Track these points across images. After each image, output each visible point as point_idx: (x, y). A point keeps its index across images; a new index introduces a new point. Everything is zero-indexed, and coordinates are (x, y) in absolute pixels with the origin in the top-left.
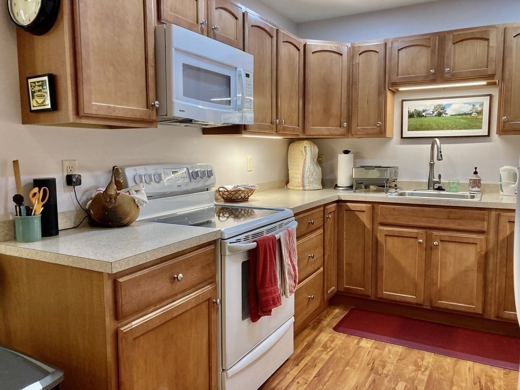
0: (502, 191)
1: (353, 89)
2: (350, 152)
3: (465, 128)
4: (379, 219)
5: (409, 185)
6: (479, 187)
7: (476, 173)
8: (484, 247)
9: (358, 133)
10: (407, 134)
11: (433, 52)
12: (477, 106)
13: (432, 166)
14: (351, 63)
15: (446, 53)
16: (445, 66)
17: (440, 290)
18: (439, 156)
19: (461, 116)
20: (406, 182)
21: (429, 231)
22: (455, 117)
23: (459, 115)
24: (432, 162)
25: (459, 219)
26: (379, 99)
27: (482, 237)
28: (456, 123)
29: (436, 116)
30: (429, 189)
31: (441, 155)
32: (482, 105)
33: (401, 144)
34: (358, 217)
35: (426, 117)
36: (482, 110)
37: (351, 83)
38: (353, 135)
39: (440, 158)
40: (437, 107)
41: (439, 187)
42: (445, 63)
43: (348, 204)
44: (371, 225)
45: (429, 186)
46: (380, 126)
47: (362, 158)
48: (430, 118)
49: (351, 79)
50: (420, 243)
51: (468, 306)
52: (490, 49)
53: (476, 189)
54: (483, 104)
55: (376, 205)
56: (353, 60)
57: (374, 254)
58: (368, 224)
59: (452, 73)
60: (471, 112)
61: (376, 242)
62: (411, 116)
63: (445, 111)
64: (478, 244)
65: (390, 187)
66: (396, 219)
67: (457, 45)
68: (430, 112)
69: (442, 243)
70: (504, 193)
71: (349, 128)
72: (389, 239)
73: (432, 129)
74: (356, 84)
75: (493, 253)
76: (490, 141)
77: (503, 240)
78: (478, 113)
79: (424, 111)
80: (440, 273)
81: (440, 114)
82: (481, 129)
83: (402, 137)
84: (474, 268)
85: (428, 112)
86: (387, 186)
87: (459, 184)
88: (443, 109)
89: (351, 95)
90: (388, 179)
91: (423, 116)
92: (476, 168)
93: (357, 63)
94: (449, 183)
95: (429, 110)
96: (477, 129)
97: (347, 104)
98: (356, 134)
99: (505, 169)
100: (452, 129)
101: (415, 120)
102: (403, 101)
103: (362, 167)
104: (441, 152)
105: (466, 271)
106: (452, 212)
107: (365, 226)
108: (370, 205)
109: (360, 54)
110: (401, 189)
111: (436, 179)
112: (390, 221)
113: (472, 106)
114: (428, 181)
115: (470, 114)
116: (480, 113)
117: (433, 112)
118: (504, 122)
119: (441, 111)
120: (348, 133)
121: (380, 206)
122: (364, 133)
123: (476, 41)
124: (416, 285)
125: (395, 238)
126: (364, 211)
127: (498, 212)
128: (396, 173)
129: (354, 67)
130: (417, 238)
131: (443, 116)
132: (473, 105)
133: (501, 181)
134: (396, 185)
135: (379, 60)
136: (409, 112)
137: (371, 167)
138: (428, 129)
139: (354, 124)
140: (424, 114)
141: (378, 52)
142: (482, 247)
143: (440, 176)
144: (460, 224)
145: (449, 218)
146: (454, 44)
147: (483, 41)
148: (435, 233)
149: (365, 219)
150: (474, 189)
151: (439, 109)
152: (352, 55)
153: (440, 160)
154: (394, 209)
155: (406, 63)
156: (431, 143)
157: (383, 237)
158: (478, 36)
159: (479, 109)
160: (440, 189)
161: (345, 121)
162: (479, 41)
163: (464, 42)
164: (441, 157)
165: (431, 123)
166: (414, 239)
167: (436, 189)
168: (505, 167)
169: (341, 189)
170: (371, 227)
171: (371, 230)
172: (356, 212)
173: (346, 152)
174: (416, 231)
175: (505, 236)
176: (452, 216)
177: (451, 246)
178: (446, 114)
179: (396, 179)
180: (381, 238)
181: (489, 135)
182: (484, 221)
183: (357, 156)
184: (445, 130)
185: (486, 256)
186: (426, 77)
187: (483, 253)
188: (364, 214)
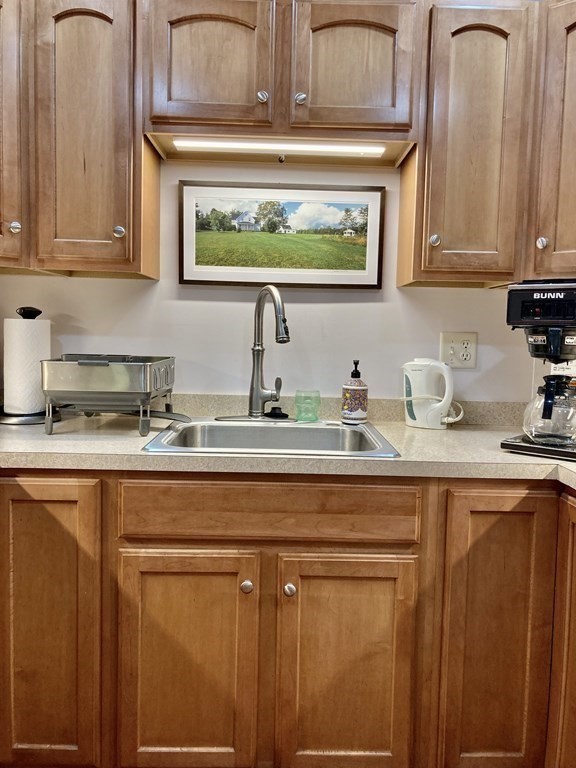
0: (413, 417)
1: (39, 122)
2: (40, 312)
3: (329, 266)
4: (125, 523)
5: (204, 402)
6: (364, 409)
7: (356, 374)
8: (414, 585)
9: (59, 256)
10: (193, 271)
11: (263, 44)
12: (355, 214)
13: (258, 355)
14: (31, 44)
15: (294, 54)
16: (294, 88)
17: (301, 719)
18: (282, 330)
19: (320, 236)
20: (194, 396)
21: (270, 551)
22: (307, 236)
23: (316, 232)
24: (260, 348)
25: (352, 512)
26: (117, 159)
27: (408, 557)
28: (311, 252)
29: (263, 230)
30: (251, 415)
31: (286, 328)
32: (365, 211)
33: (180, 297)
34: (53, 521)
35: (240, 231)
36: (366, 224)
37: (32, 101)
38: (41, 261)
39: (283, 337)
40: (265, 209)
41: (274, 409)
42: (294, 79)
43: (22, 481)
44: (98, 543)
45: (251, 408)
46: (122, 239)
47: (79, 331)
48: (249, 234)
49: (31, 92)
50: (245, 592)
51: (373, 753)
52: (400, 59)
53: (359, 413)
54: (367, 210)
55: (111, 482)
56: (36, 32)
57: (107, 634)
58: (87, 542)
59: (311, 110)
60: (342, 227)
61: (114, 602)
62: (203, 225)
63: (285, 221)
64: (399, 581)
65: (154, 414)
66: (174, 520)
67: (323, 35)
68: (250, 217)
69: (306, 582)
70: (418, 423)
71: (30, 239)
72: (155, 585)
73: (254, 263)
74: (48, 107)
75: (434, 598)
76: (381, 300)
77: (459, 563)
78: (356, 230)
79: (235, 215)
80: (301, 669)
81: (272, 228)
82: (364, 269)
83: (182, 281)
84: (389, 647)
85: (246, 219)
86: (145, 412)
87: (319, 400)
88: (281, 212)
89: (32, 139)
90: (148, 394)
91: (234, 228)
92: (356, 363)
93: (48, 44)
94: (297, 399)
95: (246, 214)
96: (355, 268)
97: (20, 166)
98: (52, 259)
99: (418, 368)
100: (302, 267)
101: (214, 237)
102: (183, 183)
103: (71, 357)
104: (284, 321)
105: (368, 656)
106: (332, 493)
107: (77, 547)
108: (92, 482)
109: (58, 18)
110: (182, 418)
111: (270, 390)
112: (156, 528)
113: (343, 213)
114: (248, 394)
115: (341, 232)
116: (362, 230)
117: (257, 221)
118: (433, 248)
119: (276, 219)
120: (29, 255)
121: (127, 482)
122: (75, 257)
123: (367, 31)
124: (234, 715)
125: (172, 579)
126: (75, 502)
127: (443, 488)
128: (169, 375)
129: (39, 53)
130: (235, 574)
131: (280, 233)
132: (347, 211)
133: (409, 394)
134: (168, 408)
135: (115, 44)
136: (197, 216)
137: (98, 357)
138: (245, 263)
139: (44, 230)
140: (235, 223)
141: (110, 21)
142: (408, 588)
143: (278, 384)
144: (353, 525)
145: (323, 510)
146: (314, 30)
147: (382, 35)
148: (287, 555)
149: (77, 525)
150: (354, 415)
151: (270, 213)
152: (32, 20)
153: (285, 342)
154: (166, 491)
155: (193, 63)
156: (256, 298)
157: (135, 579)
158: (371, 18)
159: (360, 221)
160: (276, 414)
161: (15, 214)
162: (373, 32)
163: (339, 30)
164: (287, 333)
165: (253, 249)
166: (227, 580)
167: (267, 415)
168: (418, 362)
169: (14, 420)
170: (98, 551)
171: (98, 558)
172: (49, 507)
173: (29, 313)
174: (231, 552)
175: (464, 553)
176: (334, 502)
177: (328, 591)
178: (288, 227)
179: (170, 391)
180: (129, 585)
181: (379, 286)
182: (413, 513)
183: (62, 326)
184: (285, 267)
185: (417, 612)
186: (248, 110)
187: (412, 603)
188: (76, 512)
